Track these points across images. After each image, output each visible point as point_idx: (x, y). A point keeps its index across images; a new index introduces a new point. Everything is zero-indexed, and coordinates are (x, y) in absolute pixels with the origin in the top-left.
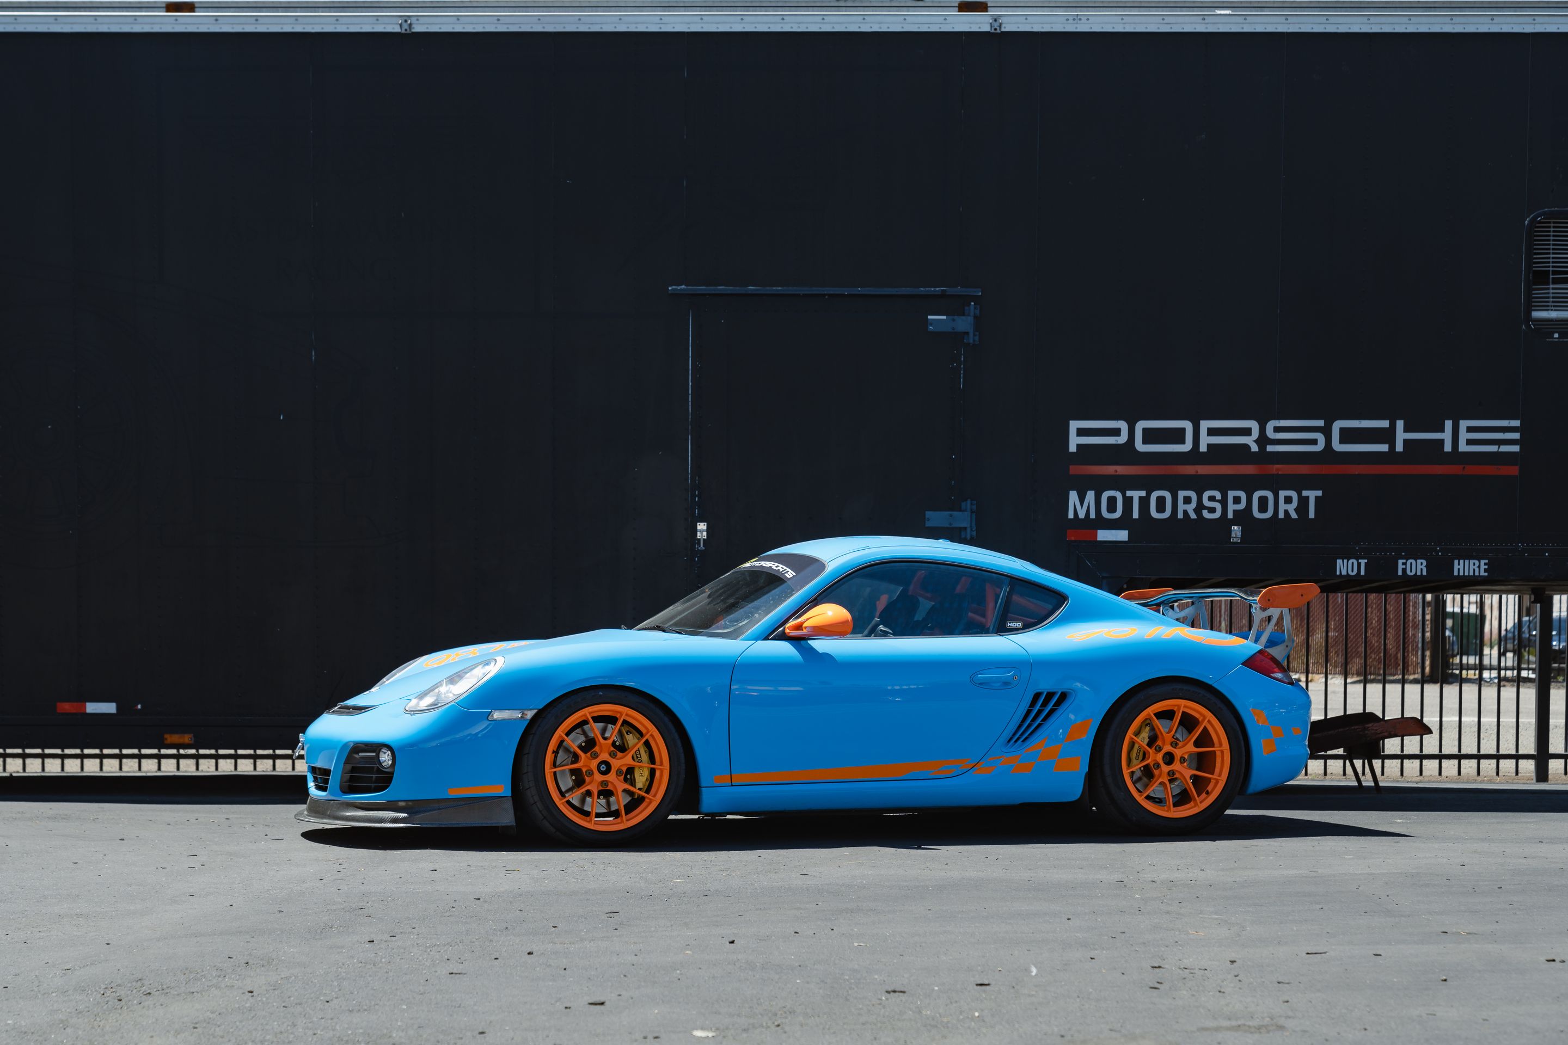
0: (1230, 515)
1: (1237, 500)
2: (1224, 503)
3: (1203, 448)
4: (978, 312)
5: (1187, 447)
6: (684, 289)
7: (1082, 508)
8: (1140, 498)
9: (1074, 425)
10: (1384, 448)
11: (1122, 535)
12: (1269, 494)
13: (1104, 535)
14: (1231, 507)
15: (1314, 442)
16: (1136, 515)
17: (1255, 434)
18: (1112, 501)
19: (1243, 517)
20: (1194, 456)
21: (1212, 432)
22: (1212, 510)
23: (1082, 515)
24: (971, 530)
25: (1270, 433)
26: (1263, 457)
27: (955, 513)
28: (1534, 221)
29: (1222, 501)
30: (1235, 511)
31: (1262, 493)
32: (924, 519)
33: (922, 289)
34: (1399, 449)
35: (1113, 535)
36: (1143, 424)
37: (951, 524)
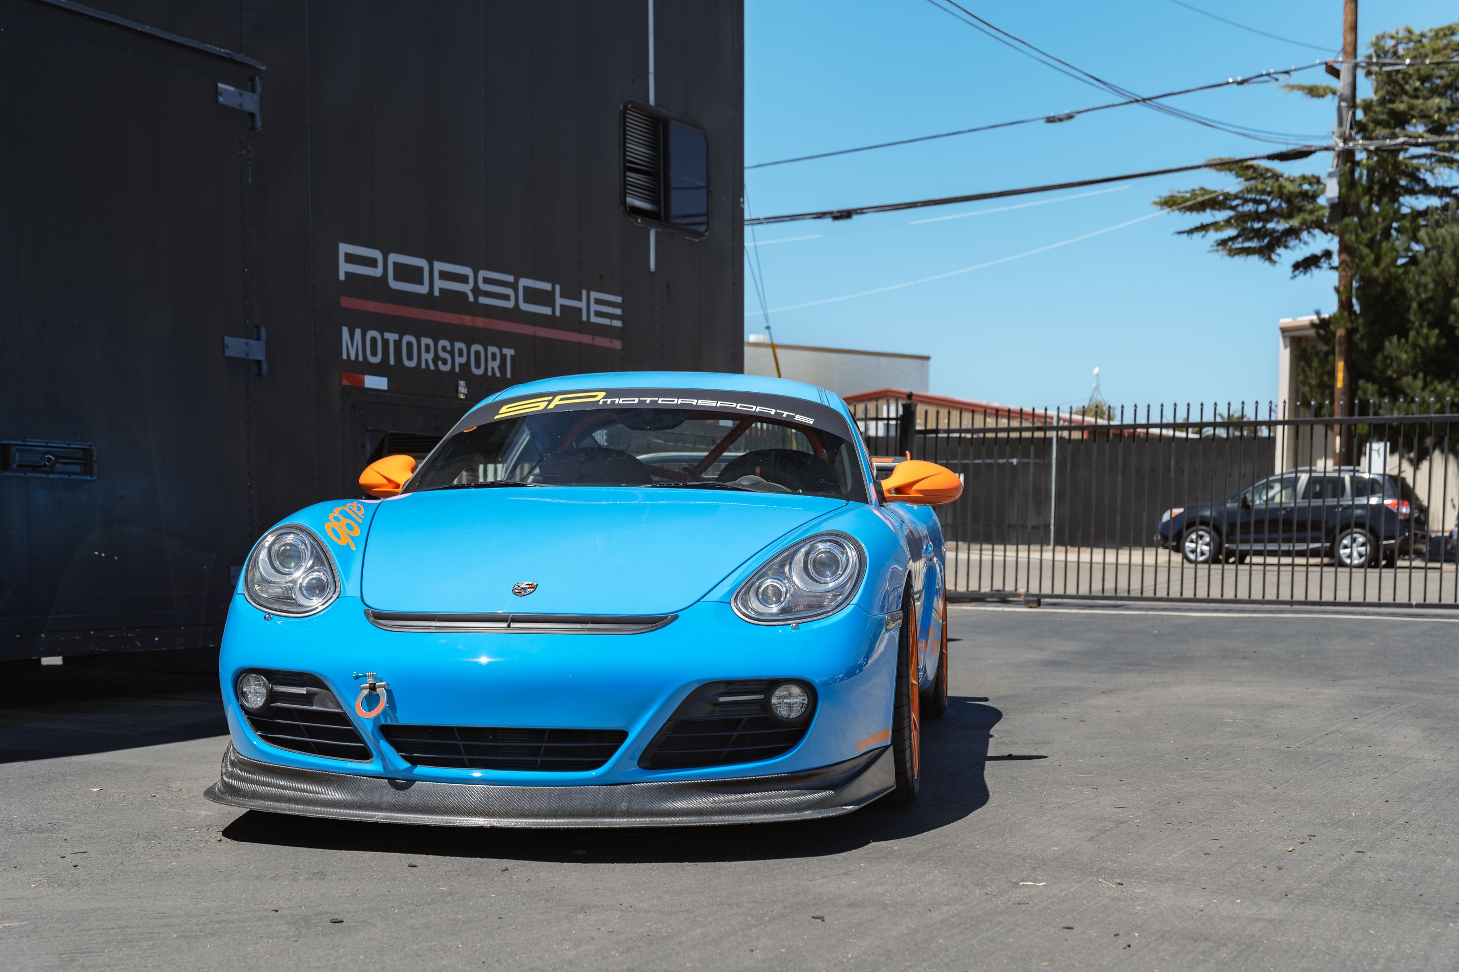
0: (457, 370)
1: (460, 353)
3: (436, 293)
4: (263, 91)
5: (425, 288)
7: (352, 348)
8: (395, 341)
9: (343, 248)
10: (547, 311)
11: (383, 383)
12: (482, 349)
13: (370, 382)
14: (457, 360)
15: (509, 298)
16: (392, 362)
17: (471, 282)
18: (374, 342)
19: (467, 372)
20: (427, 301)
21: (444, 275)
22: (445, 362)
23: (352, 356)
24: (266, 365)
25: (482, 284)
26: (478, 309)
27: (251, 342)
28: (625, 108)
29: (452, 353)
30: (460, 365)
31: (476, 347)
32: (223, 346)
33: (208, 46)
34: (558, 313)
35: (376, 382)
36: (393, 258)
37: (247, 355)
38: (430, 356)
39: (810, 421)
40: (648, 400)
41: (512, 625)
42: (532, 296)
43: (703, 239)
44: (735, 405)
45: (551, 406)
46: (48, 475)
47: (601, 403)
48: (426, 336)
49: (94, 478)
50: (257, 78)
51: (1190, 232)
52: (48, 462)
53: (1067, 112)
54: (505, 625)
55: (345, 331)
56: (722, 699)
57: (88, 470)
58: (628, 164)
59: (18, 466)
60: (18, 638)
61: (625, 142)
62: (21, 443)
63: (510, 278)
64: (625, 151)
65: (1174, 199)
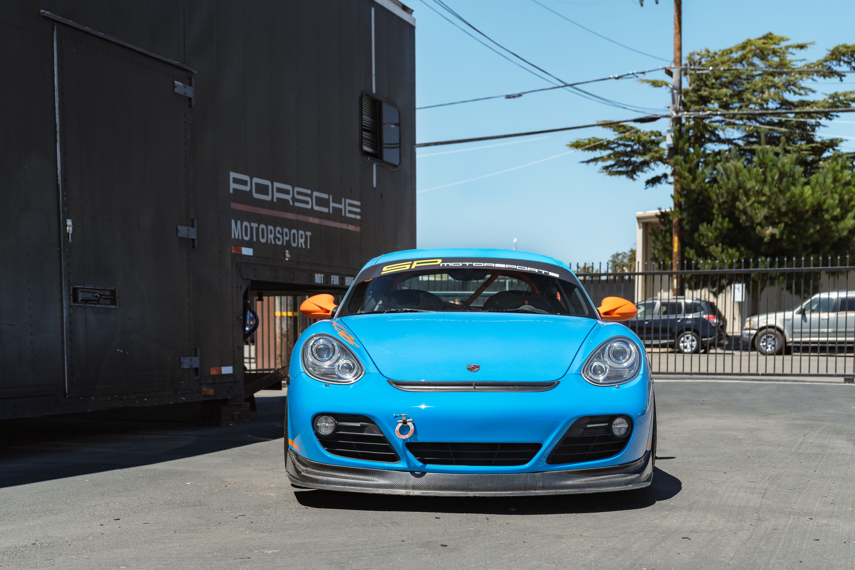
0: (285, 244)
1: (286, 234)
3: (275, 200)
5: (270, 198)
6: (50, 14)
7: (236, 232)
9: (232, 175)
10: (325, 210)
11: (250, 252)
12: (296, 232)
13: (244, 251)
14: (285, 238)
15: (308, 203)
16: (255, 240)
17: (291, 194)
18: (246, 228)
19: (289, 245)
20: (272, 204)
22: (279, 239)
23: (237, 236)
25: (296, 195)
26: (294, 209)
27: (190, 229)
28: (362, 95)
29: (282, 234)
30: (286, 241)
31: (294, 231)
32: (177, 231)
33: (169, 60)
34: (331, 212)
35: (247, 251)
36: (256, 180)
37: (188, 236)
38: (271, 236)
39: (557, 276)
40: (467, 264)
41: (476, 387)
42: (321, 202)
43: (398, 169)
44: (515, 267)
45: (413, 267)
46: (95, 305)
47: (441, 265)
48: (270, 225)
49: (117, 307)
50: (193, 78)
51: (588, 162)
52: (96, 298)
53: (518, 92)
54: (472, 387)
55: (233, 221)
56: (589, 426)
57: (114, 302)
58: (364, 127)
59: (82, 300)
60: (81, 400)
61: (362, 115)
62: (83, 287)
63: (309, 192)
64: (362, 120)
65: (579, 143)
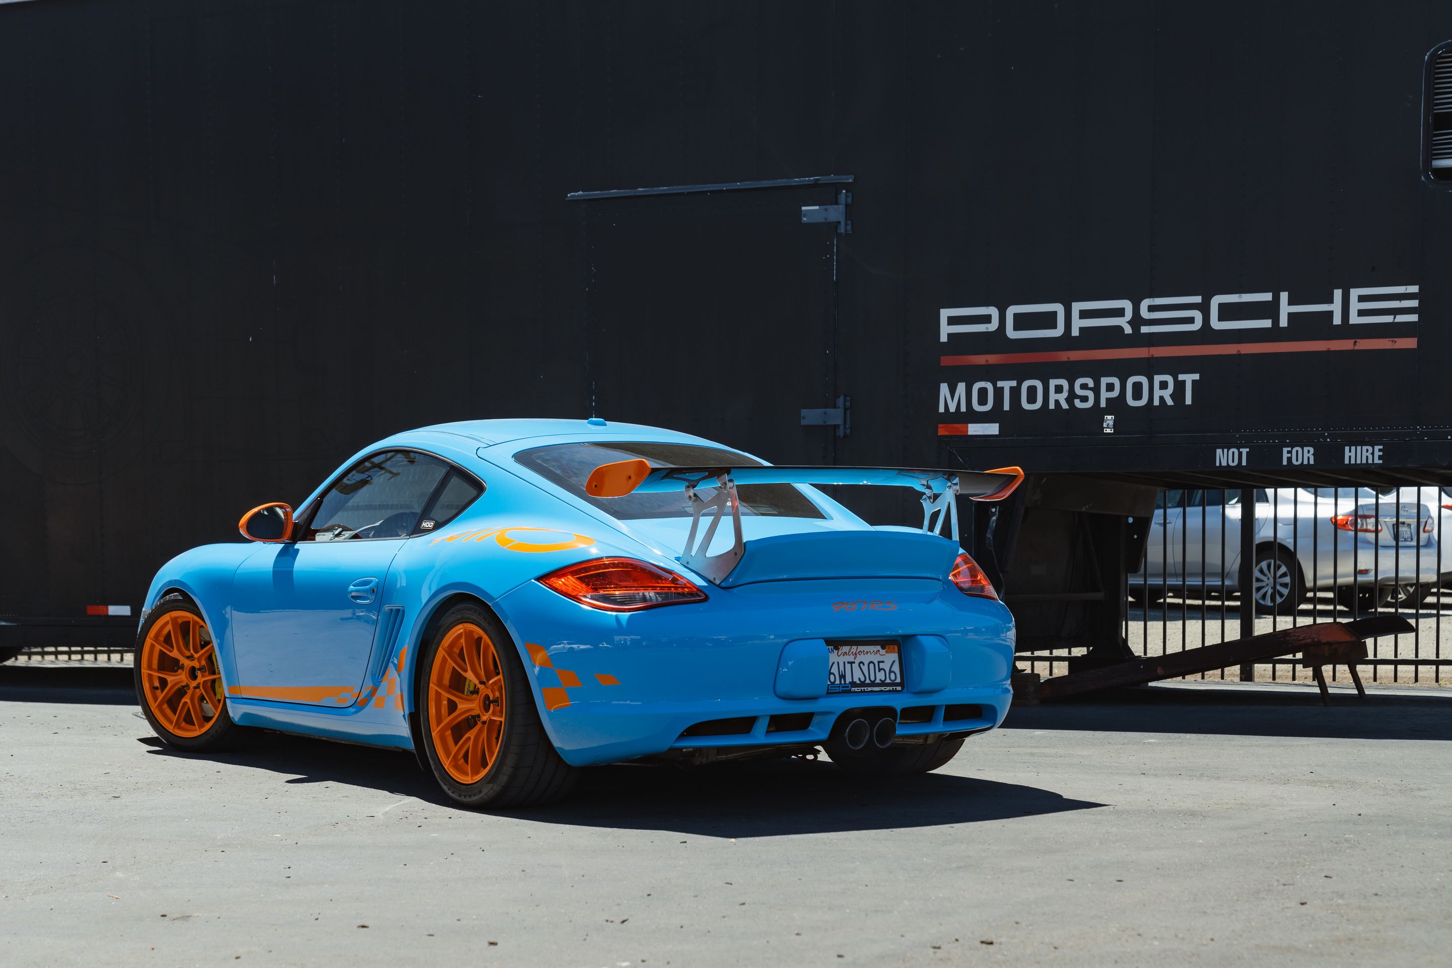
0: (1103, 404)
1: (1110, 387)
2: (1096, 390)
3: (1075, 332)
4: (850, 200)
5: (1059, 332)
6: (581, 195)
7: (952, 401)
8: (1011, 388)
9: (945, 313)
10: (1267, 323)
11: (992, 429)
12: (1143, 380)
13: (975, 429)
14: (1104, 395)
15: (1191, 320)
16: (1006, 407)
17: (1129, 314)
18: (983, 392)
19: (1117, 405)
20: (1066, 341)
21: (1084, 314)
22: (1084, 399)
23: (952, 409)
24: (845, 428)
25: (1145, 314)
26: (1138, 340)
27: (829, 410)
28: (1434, 56)
31: (1135, 379)
32: (801, 417)
34: (1284, 324)
35: (985, 429)
36: (1016, 309)
37: (828, 421)
38: (1062, 397)
48: (1057, 377)
55: (944, 387)
63: (1197, 299)
